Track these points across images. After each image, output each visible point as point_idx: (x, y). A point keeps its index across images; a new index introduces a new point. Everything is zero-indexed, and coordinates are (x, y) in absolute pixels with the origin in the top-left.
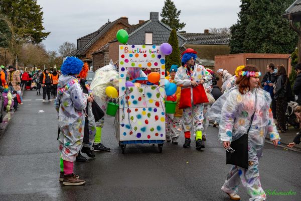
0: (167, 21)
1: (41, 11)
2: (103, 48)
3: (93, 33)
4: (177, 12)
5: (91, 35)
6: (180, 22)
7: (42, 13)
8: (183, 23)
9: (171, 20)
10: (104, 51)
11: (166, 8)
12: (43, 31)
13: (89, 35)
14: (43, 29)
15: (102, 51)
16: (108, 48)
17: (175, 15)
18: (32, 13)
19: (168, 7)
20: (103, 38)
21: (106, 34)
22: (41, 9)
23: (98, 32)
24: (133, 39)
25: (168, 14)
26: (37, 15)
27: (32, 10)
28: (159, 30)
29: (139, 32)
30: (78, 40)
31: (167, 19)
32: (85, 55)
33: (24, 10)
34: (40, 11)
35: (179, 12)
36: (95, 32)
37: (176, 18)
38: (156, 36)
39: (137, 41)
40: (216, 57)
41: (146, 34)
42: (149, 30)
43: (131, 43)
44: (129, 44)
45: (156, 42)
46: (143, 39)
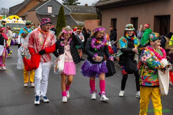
2: (25, 14)
3: (19, 4)
5: (18, 5)
10: (25, 16)
13: (16, 6)
15: (24, 16)
16: (27, 14)
20: (25, 8)
21: (27, 5)
23: (22, 4)
24: (41, 10)
28: (55, 5)
29: (44, 6)
30: (10, 8)
36: (21, 4)
38: (54, 8)
39: (43, 11)
40: (85, 21)
41: (48, 7)
42: (50, 5)
43: (40, 11)
44: (38, 12)
45: (54, 12)
46: (47, 10)
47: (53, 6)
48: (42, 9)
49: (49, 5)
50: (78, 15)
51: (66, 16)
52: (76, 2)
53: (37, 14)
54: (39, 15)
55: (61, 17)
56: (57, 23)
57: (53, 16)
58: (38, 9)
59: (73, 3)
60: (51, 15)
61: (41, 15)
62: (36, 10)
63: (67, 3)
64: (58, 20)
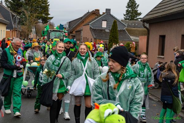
0: (130, 11)
1: (49, 4)
2: (81, 28)
4: (137, 5)
5: (77, 19)
6: (139, 12)
7: (49, 5)
8: (140, 13)
9: (133, 10)
11: (130, 3)
12: (49, 16)
13: (76, 20)
14: (49, 14)
15: (80, 30)
17: (135, 8)
18: (43, 5)
19: (131, 2)
20: (83, 22)
21: (85, 19)
22: (48, 2)
23: (81, 18)
25: (131, 7)
26: (46, 6)
27: (43, 3)
28: (110, 19)
29: (99, 20)
30: (69, 22)
31: (130, 9)
32: (72, 32)
33: (38, 3)
34: (47, 4)
35: (138, 5)
36: (80, 18)
37: (136, 9)
38: (109, 23)
39: (97, 26)
40: (140, 37)
41: (103, 21)
42: (105, 19)
43: (94, 26)
44: (92, 27)
45: (108, 26)
46: (101, 24)
47: (108, 21)
48: (96, 24)
49: (103, 19)
50: (135, 30)
51: (121, 31)
52: (138, 17)
53: (91, 28)
54: (93, 29)
55: (114, 32)
56: (110, 38)
57: (107, 31)
58: (92, 23)
59: (135, 18)
60: (105, 30)
61: (95, 30)
62: (90, 24)
63: (129, 18)
64: (111, 35)
